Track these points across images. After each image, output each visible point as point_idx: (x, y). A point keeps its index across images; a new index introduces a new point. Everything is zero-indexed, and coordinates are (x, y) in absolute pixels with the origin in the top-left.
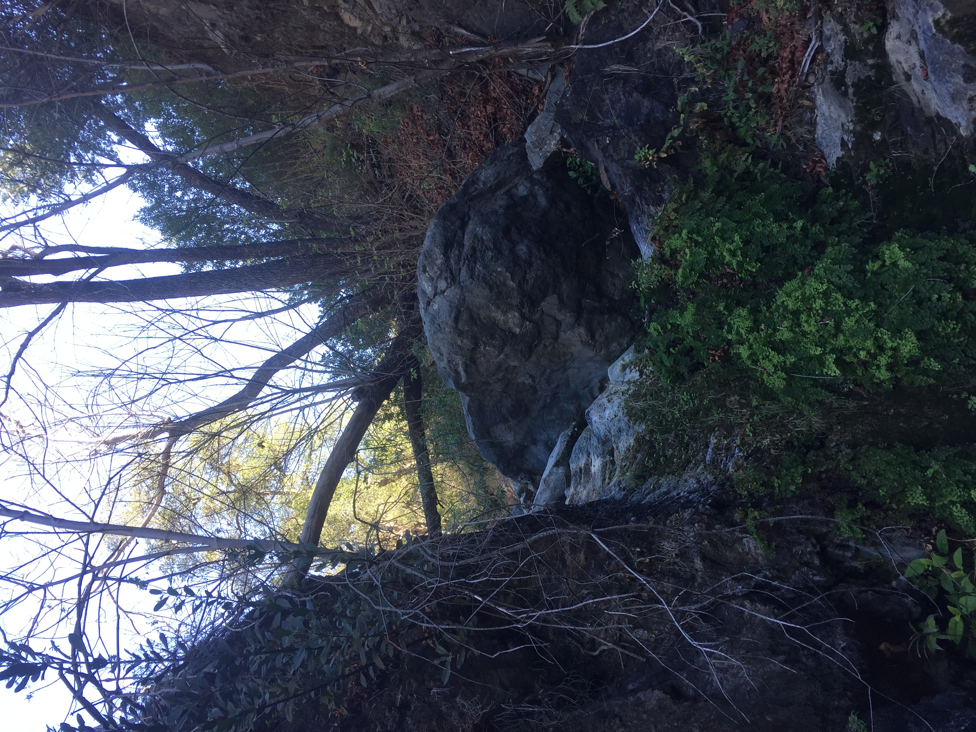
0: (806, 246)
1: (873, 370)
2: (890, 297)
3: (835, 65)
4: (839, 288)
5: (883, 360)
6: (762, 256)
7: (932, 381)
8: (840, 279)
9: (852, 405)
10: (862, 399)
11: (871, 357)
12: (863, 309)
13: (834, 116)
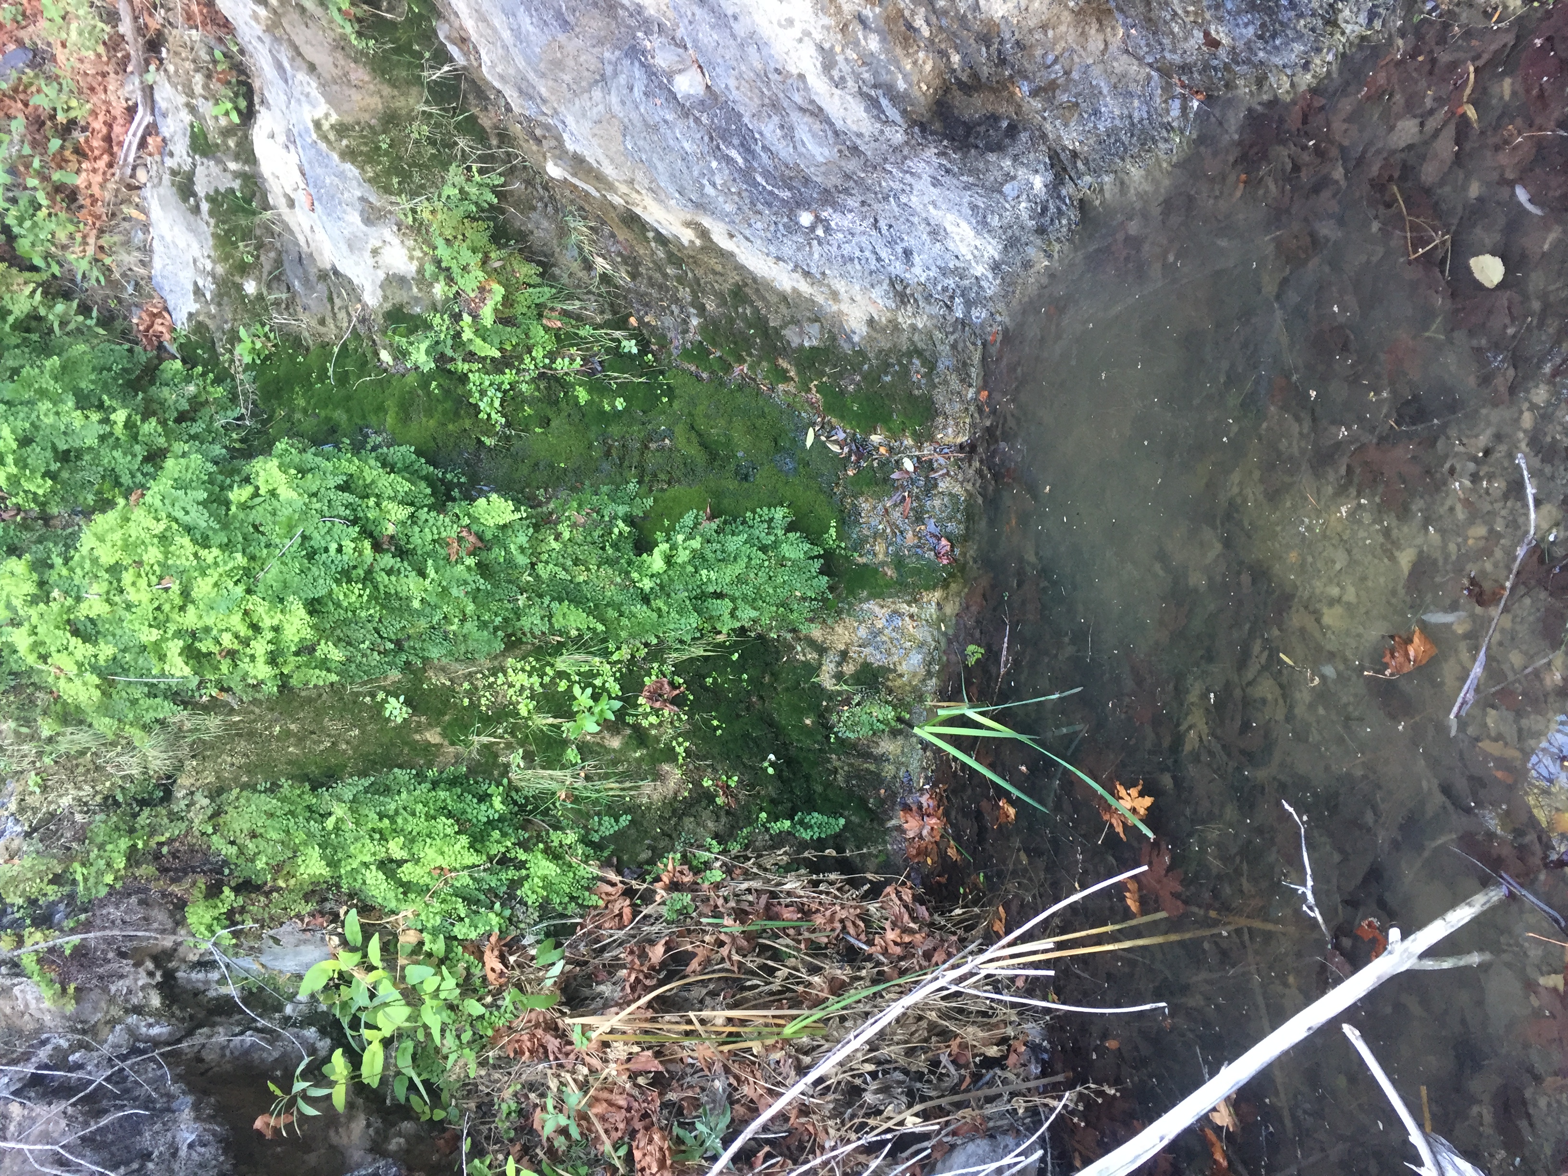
0: (134, 456)
1: (245, 665)
2: (268, 546)
3: (177, 159)
4: (189, 529)
5: (260, 647)
6: (55, 467)
7: (334, 678)
8: (187, 513)
9: (213, 723)
10: (232, 711)
11: (241, 642)
12: (225, 563)
13: (182, 244)
